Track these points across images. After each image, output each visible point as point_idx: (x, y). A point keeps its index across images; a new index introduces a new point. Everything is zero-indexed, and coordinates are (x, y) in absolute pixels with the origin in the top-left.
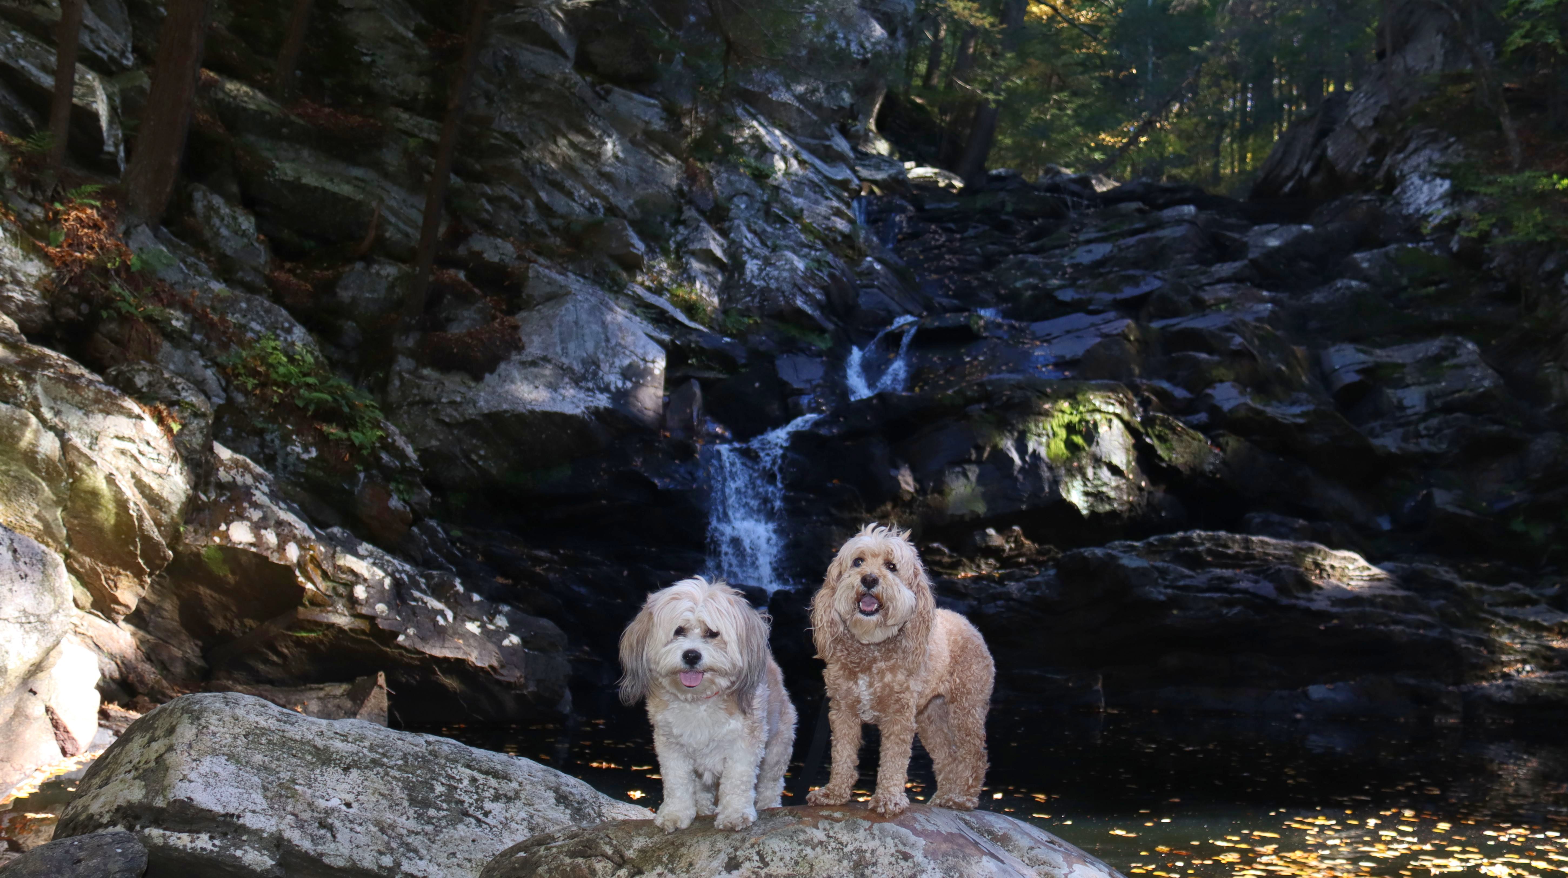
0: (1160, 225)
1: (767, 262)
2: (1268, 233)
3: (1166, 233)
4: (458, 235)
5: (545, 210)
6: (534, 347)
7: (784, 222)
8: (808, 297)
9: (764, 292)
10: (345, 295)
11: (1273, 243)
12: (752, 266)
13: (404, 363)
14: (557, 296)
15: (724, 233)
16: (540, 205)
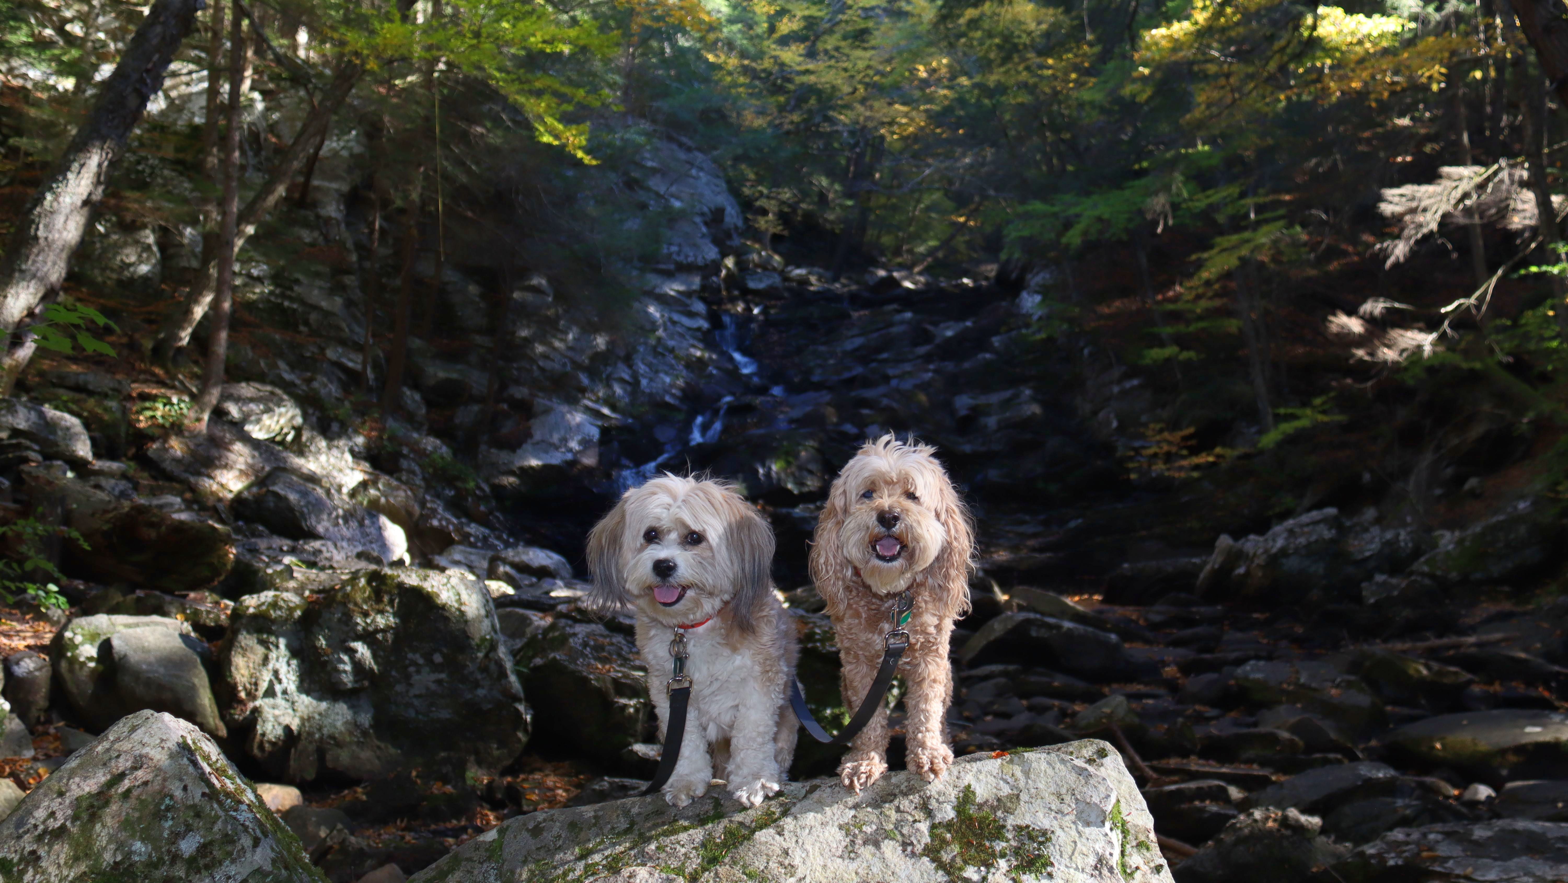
0: (891, 324)
1: (651, 380)
2: (948, 328)
3: (895, 330)
4: (503, 387)
5: (542, 370)
6: (538, 436)
7: (663, 355)
8: (673, 395)
9: (651, 395)
10: (457, 421)
11: (949, 333)
12: (644, 382)
13: (483, 448)
14: (547, 411)
15: (630, 367)
16: (539, 367)
